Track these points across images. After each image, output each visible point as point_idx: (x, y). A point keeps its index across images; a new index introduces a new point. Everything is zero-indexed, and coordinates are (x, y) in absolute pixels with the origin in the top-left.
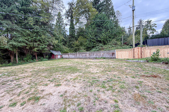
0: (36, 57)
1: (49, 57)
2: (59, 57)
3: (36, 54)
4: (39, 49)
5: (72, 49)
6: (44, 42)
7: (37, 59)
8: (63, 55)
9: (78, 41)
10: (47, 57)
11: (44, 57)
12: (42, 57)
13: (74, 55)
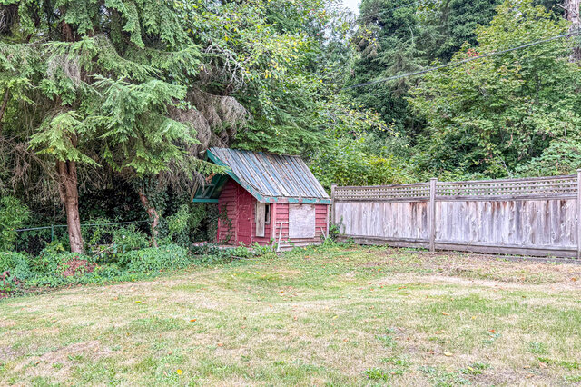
0: (65, 221)
1: (196, 223)
2: (302, 222)
3: (72, 188)
4: (101, 129)
6: (152, 40)
7: (76, 240)
8: (348, 206)
10: (181, 220)
11: (145, 228)
12: (126, 220)
13: (506, 210)
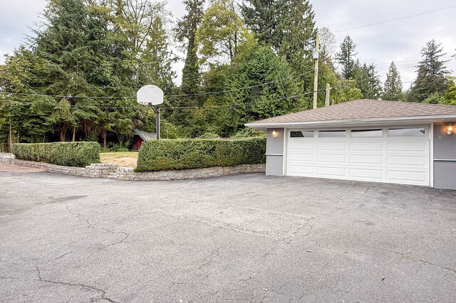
4: (117, 126)
5: (187, 128)
6: (126, 111)
9: (202, 110)
10: (127, 144)
12: (116, 143)
